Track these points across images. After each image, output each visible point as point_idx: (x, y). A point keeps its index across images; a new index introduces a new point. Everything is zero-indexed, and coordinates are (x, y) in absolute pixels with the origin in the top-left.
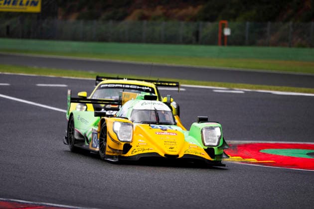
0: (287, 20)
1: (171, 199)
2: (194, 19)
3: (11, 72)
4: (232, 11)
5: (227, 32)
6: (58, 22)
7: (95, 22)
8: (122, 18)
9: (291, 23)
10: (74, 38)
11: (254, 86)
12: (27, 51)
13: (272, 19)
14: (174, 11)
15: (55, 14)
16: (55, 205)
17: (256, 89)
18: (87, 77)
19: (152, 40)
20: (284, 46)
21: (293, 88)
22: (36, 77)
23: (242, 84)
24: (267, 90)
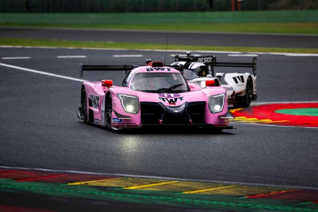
1: (190, 161)
11: (267, 49)
17: (269, 52)
19: (167, 8)
21: (304, 50)
22: (57, 50)
23: (255, 48)
24: (280, 52)
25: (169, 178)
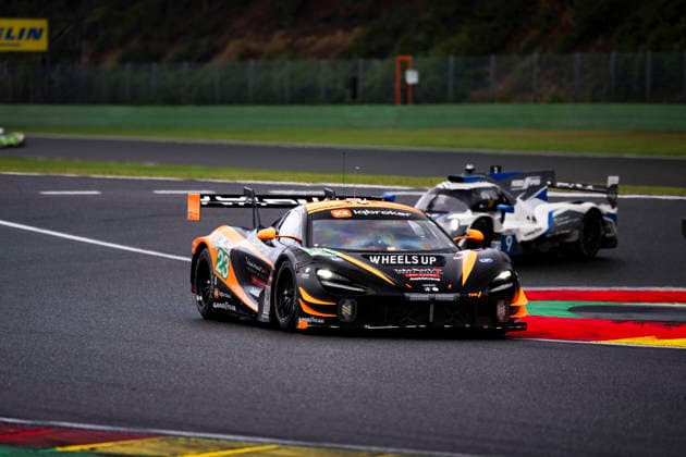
0: (528, 51)
1: (303, 406)
2: (347, 54)
4: (421, 37)
5: (412, 77)
7: (155, 67)
8: (206, 58)
9: (535, 56)
10: (114, 99)
13: (499, 48)
14: (308, 39)
15: (75, 55)
16: (76, 425)
18: (139, 175)
20: (524, 101)
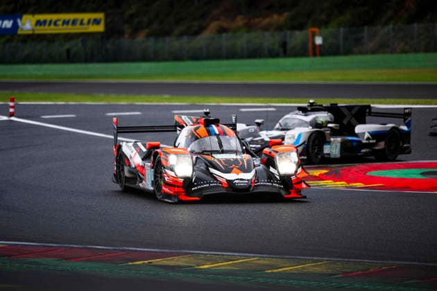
0: (386, 23)
2: (279, 28)
3: (75, 101)
4: (323, 17)
5: (319, 41)
6: (125, 41)
7: (167, 39)
8: (198, 32)
9: (391, 26)
10: (145, 58)
12: (90, 77)
13: (369, 23)
14: (257, 20)
15: (121, 33)
18: (163, 102)
19: (233, 55)
20: (385, 52)
21: (398, 100)
22: (106, 105)
25: (248, 255)
